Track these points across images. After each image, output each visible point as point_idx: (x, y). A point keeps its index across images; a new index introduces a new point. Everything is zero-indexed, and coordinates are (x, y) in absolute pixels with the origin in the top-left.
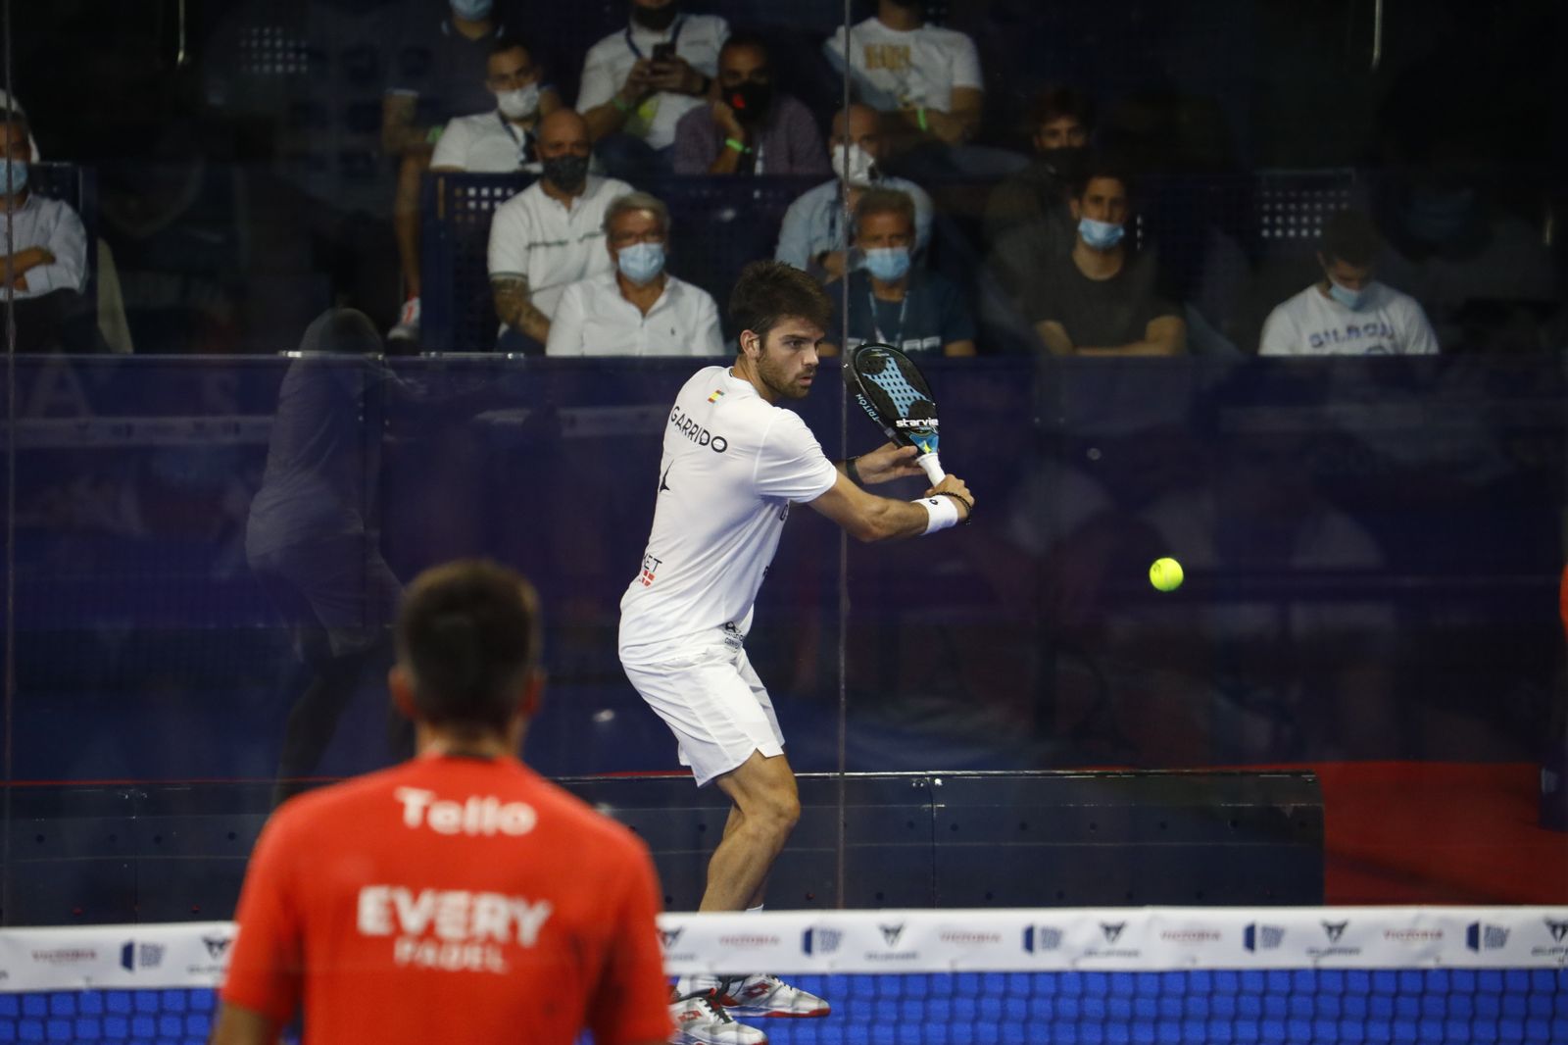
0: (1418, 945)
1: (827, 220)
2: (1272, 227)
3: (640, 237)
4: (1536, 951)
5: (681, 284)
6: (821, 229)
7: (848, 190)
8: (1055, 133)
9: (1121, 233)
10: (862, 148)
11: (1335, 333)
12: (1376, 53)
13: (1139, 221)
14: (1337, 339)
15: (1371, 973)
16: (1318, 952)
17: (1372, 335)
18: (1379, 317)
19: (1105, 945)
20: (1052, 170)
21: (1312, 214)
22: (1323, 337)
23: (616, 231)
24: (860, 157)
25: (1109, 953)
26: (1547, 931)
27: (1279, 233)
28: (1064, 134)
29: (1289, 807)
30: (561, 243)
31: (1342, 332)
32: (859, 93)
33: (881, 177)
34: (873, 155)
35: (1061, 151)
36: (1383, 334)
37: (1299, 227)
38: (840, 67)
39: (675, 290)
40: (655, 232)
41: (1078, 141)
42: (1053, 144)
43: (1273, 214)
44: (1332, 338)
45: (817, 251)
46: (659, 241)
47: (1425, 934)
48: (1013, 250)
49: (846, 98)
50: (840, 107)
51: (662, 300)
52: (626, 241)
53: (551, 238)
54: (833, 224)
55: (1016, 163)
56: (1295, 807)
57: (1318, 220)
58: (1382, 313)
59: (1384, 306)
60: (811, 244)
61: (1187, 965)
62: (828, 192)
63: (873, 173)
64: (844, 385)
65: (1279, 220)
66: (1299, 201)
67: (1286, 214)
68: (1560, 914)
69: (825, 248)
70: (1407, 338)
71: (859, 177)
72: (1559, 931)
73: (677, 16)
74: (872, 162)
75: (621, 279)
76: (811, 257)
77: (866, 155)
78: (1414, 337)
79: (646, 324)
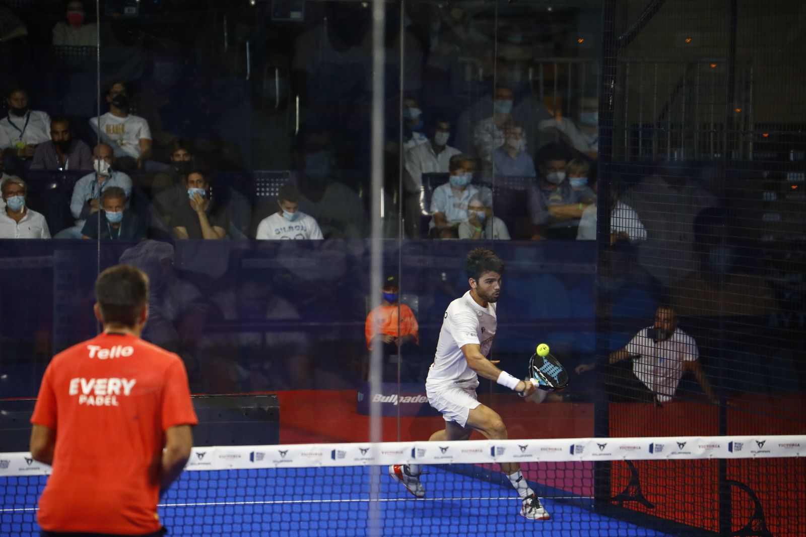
0: (314, 458)
1: (91, 188)
2: (260, 192)
3: (16, 194)
4: (356, 459)
5: (33, 212)
6: (89, 191)
7: (100, 176)
8: (178, 155)
10: (105, 161)
11: (284, 228)
12: (297, 128)
13: (211, 189)
14: (285, 231)
15: (296, 469)
16: (277, 461)
17: (298, 230)
18: (300, 223)
19: (198, 461)
20: (177, 169)
21: (275, 187)
22: (280, 230)
23: (6, 191)
24: (105, 164)
25: (199, 464)
26: (359, 451)
27: (263, 194)
28: (181, 156)
29: (266, 408)
31: (287, 228)
33: (112, 171)
34: (109, 163)
35: (180, 162)
36: (302, 229)
37: (270, 192)
38: (96, 131)
39: (31, 214)
40: (21, 191)
41: (187, 159)
42: (177, 159)
43: (261, 187)
44: (283, 230)
45: (88, 198)
46: (23, 195)
47: (316, 454)
48: (162, 198)
49: (99, 141)
51: (25, 218)
52: (10, 195)
54: (93, 188)
55: (165, 167)
56: (269, 408)
57: (277, 189)
58: (301, 222)
59: (302, 219)
60: (85, 196)
61: (229, 468)
62: (91, 177)
63: (109, 170)
64: (99, 250)
65: (263, 189)
66: (270, 182)
67: (265, 187)
68: (364, 445)
69: (90, 198)
70: (311, 232)
71: (104, 171)
72: (364, 452)
73: (28, 111)
74: (109, 166)
75: (7, 209)
76: (85, 201)
77: (107, 164)
78: (313, 231)
79: (18, 226)
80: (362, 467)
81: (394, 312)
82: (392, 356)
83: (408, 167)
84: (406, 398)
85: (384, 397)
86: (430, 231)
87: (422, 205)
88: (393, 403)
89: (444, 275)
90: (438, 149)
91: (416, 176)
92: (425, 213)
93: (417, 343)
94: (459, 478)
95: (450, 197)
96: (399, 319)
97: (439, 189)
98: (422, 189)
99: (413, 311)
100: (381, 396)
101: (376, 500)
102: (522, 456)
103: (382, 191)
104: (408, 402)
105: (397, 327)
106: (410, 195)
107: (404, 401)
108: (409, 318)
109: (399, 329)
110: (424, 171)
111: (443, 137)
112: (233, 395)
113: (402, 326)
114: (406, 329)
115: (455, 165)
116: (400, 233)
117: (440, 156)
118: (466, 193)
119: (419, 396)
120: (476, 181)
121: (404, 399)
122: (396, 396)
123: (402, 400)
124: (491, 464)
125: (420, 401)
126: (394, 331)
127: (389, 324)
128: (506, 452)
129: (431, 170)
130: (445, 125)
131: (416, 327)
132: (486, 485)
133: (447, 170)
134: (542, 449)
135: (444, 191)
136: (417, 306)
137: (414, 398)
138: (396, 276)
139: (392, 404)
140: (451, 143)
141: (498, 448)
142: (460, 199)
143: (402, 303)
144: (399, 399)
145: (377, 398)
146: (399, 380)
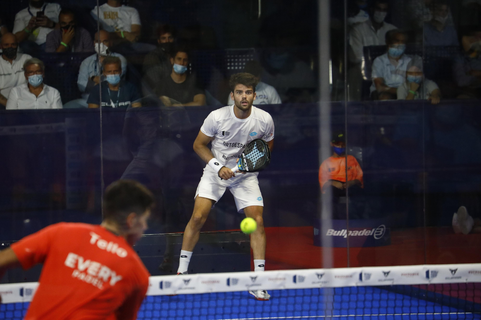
0: (279, 282)
1: (94, 66)
2: (231, 66)
3: (35, 73)
4: (314, 283)
5: (48, 87)
6: (92, 69)
7: (100, 57)
8: (164, 38)
9: (186, 69)
10: (104, 44)
12: (260, 13)
13: (190, 65)
16: (249, 286)
17: (261, 98)
18: (263, 93)
19: (184, 286)
20: (164, 50)
21: (242, 62)
23: (27, 70)
24: (103, 46)
25: (186, 289)
26: (316, 276)
27: (232, 68)
28: (167, 38)
29: (240, 243)
30: (9, 74)
32: (102, 26)
33: (110, 53)
34: (107, 46)
35: (166, 43)
36: (265, 98)
37: (238, 66)
38: (96, 19)
39: (46, 89)
40: (39, 71)
41: (171, 41)
42: (164, 41)
43: (231, 62)
45: (91, 76)
46: (41, 74)
47: (281, 279)
49: (98, 28)
50: (97, 31)
51: (42, 92)
52: (30, 74)
53: (6, 73)
54: (96, 67)
55: (152, 48)
56: (242, 242)
57: (244, 64)
58: (264, 91)
59: (264, 89)
60: (89, 74)
61: (210, 291)
62: (93, 57)
63: (107, 52)
64: (101, 117)
65: (232, 64)
66: (238, 58)
67: (234, 62)
68: (320, 271)
69: (94, 75)
70: (272, 99)
71: (103, 53)
72: (320, 277)
73: (44, 4)
74: (107, 48)
75: (29, 85)
76: (89, 78)
77: (105, 46)
78: (273, 99)
79: (38, 100)
80: (319, 289)
81: (341, 162)
82: (342, 198)
83: (351, 43)
84: (354, 232)
85: (336, 232)
86: (370, 94)
87: (363, 72)
88: (344, 236)
89: (382, 129)
90: (376, 25)
91: (358, 49)
92: (365, 78)
93: (362, 187)
94: (400, 297)
95: (388, 65)
96: (346, 167)
97: (378, 59)
98: (363, 59)
99: (358, 160)
100: (333, 230)
101: (331, 316)
102: (452, 278)
103: (330, 62)
104: (356, 235)
105: (345, 174)
106: (354, 65)
107: (352, 235)
108: (355, 166)
109: (346, 175)
110: (366, 45)
111: (381, 16)
112: (213, 232)
113: (349, 173)
114: (352, 175)
115: (390, 39)
116: (346, 96)
117: (379, 31)
118: (400, 62)
119: (365, 230)
120: (409, 52)
121: (352, 233)
122: (346, 231)
123: (351, 233)
124: (426, 285)
125: (365, 235)
126: (342, 177)
127: (339, 172)
128: (439, 275)
129: (372, 44)
130: (382, 6)
131: (361, 173)
132: (422, 303)
133: (384, 43)
134: (469, 272)
135: (382, 61)
136: (361, 156)
137: (361, 232)
138: (344, 133)
139: (342, 237)
140: (388, 20)
141: (432, 272)
142: (396, 67)
143: (349, 154)
144: (348, 233)
145: (330, 232)
146: (348, 217)
